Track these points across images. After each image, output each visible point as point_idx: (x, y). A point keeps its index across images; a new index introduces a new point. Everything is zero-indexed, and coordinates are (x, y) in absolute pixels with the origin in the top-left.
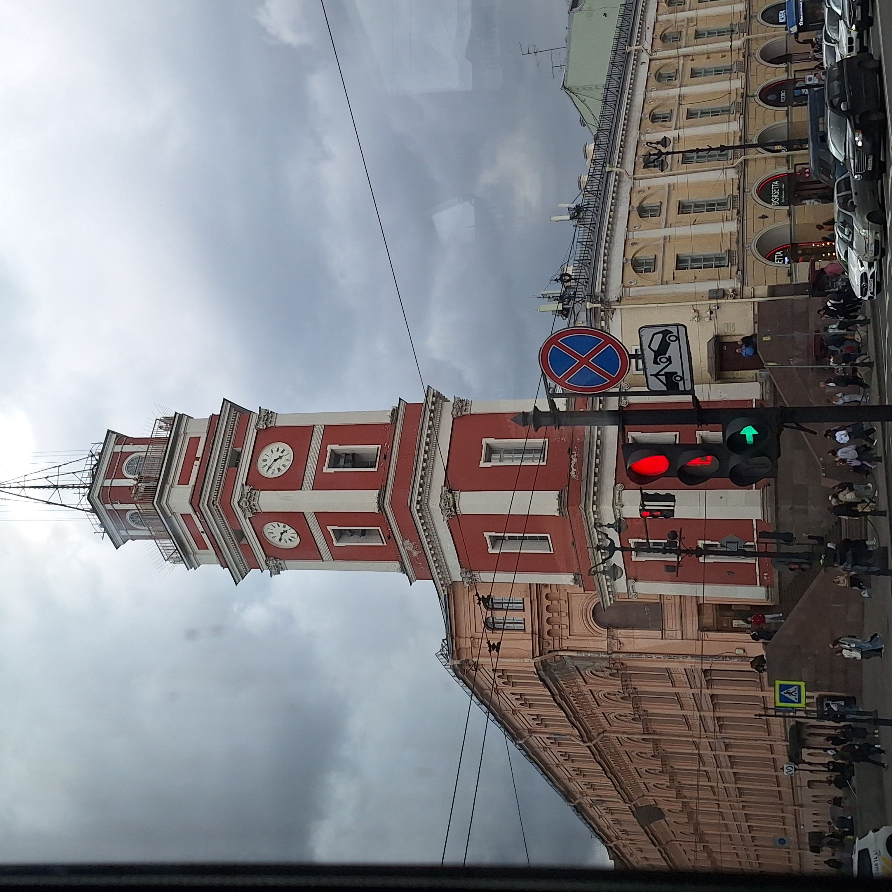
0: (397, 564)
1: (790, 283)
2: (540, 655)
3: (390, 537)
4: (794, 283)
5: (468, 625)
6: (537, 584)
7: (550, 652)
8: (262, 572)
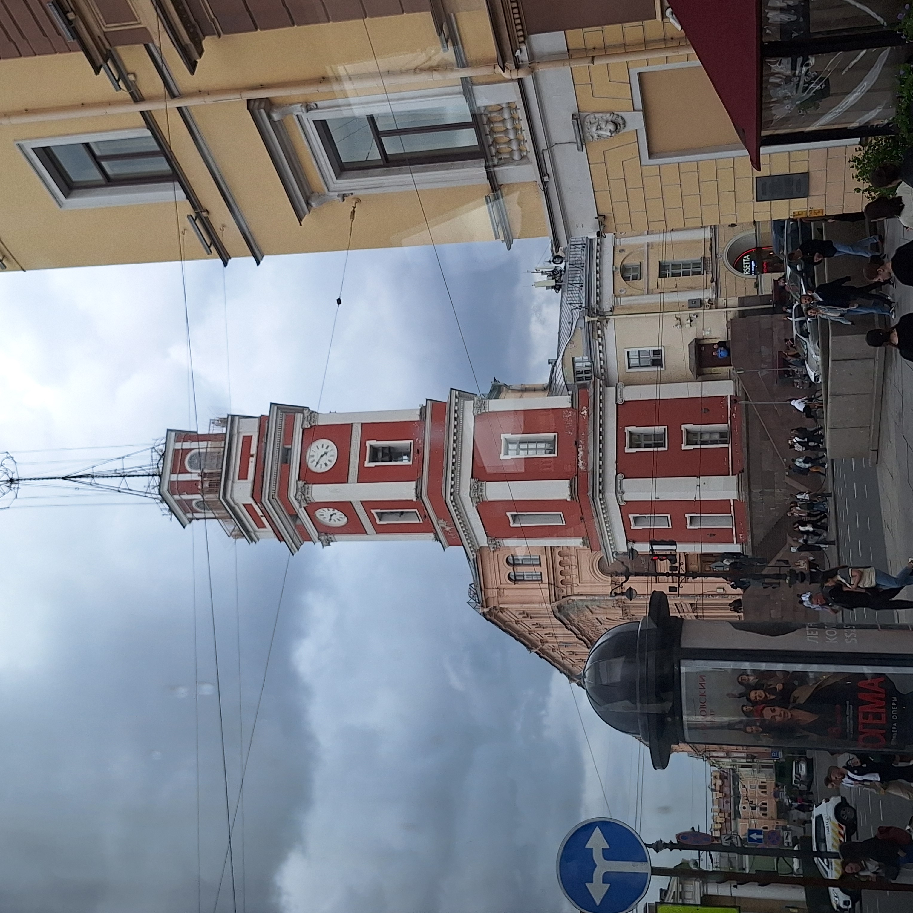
0: (432, 535)
1: (756, 294)
2: (556, 600)
3: (426, 516)
4: (760, 294)
5: (494, 579)
6: (551, 547)
7: (563, 597)
8: (314, 544)
